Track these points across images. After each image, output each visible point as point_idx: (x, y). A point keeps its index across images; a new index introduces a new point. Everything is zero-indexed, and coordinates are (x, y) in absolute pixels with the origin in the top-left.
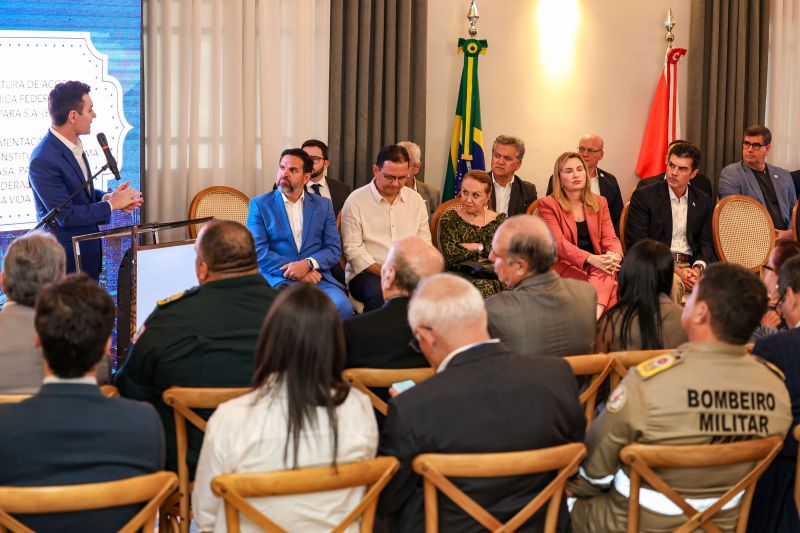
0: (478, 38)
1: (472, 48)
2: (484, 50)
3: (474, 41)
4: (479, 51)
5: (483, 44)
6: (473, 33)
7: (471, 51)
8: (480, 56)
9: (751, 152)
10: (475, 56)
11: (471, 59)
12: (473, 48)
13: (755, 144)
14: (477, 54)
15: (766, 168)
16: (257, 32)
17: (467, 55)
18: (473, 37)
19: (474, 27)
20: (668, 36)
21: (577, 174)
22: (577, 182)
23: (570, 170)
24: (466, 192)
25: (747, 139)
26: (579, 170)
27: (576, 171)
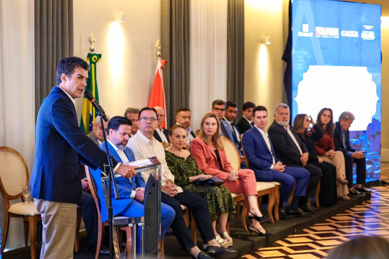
0: (96, 52)
2: (101, 60)
3: (96, 55)
4: (98, 60)
5: (99, 56)
6: (93, 50)
7: (94, 61)
8: (97, 64)
10: (95, 63)
11: (93, 65)
12: (95, 59)
13: (221, 109)
14: (96, 62)
17: (92, 62)
18: (93, 52)
19: (92, 47)
20: (158, 54)
21: (211, 126)
22: (210, 131)
23: (208, 124)
24: (178, 136)
25: (217, 106)
26: (213, 124)
27: (211, 125)
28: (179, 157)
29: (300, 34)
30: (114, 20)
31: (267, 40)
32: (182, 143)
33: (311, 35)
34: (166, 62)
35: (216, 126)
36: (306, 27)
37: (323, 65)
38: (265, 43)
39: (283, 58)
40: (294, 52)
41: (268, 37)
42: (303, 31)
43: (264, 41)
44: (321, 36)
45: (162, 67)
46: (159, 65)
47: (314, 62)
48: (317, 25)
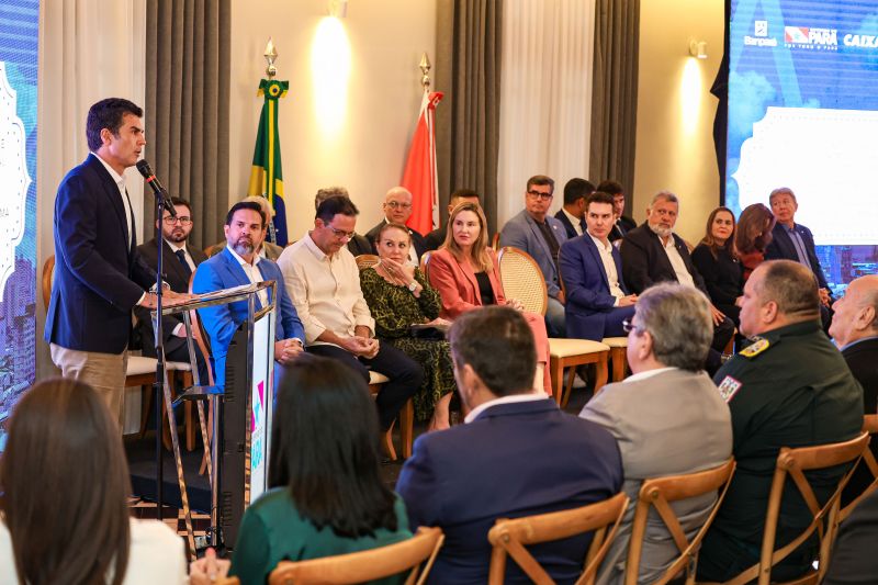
0: (279, 78)
1: (273, 89)
2: (287, 94)
3: (276, 82)
4: (281, 92)
5: (285, 85)
6: (272, 74)
7: (272, 94)
8: (280, 100)
9: (539, 202)
10: (275, 99)
11: (271, 102)
12: (275, 91)
13: (543, 194)
14: (278, 96)
15: (546, 220)
16: (77, 69)
17: (268, 97)
18: (273, 78)
19: (272, 67)
20: (425, 80)
21: (466, 228)
22: (463, 237)
23: (460, 223)
24: (390, 243)
25: (534, 188)
26: (470, 224)
27: (465, 225)
28: (392, 285)
29: (749, 41)
30: (328, 14)
31: (701, 50)
32: (398, 256)
33: (772, 42)
34: (440, 96)
35: (477, 228)
36: (761, 27)
37: (798, 106)
38: (695, 56)
39: (713, 91)
40: (733, 77)
41: (702, 43)
42: (757, 34)
43: (693, 52)
44: (797, 44)
45: (430, 106)
46: (426, 102)
47: (778, 101)
48: (787, 24)
